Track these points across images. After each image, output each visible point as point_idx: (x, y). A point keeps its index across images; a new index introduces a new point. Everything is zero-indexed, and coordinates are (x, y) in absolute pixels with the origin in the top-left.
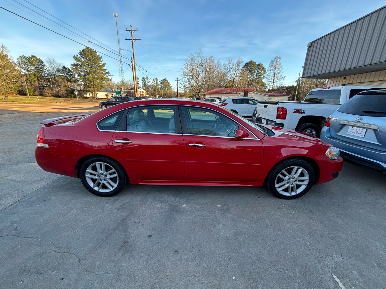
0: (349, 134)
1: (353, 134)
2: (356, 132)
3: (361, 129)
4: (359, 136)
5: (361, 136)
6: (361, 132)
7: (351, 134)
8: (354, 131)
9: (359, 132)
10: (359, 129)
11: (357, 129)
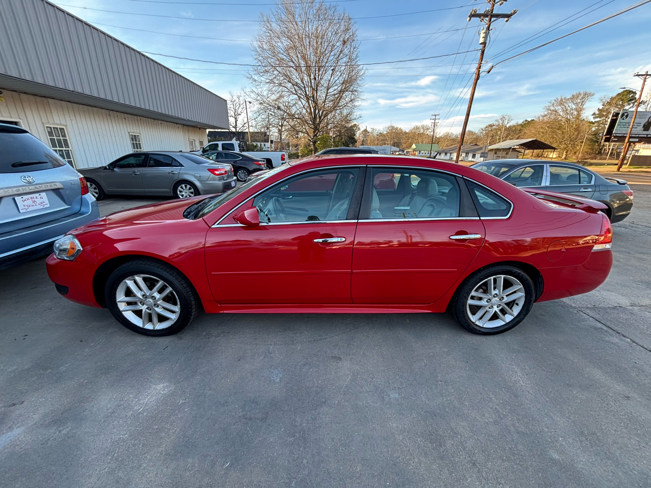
0: (24, 211)
1: (31, 209)
2: (33, 204)
3: (37, 195)
4: (42, 207)
5: (46, 206)
6: (42, 200)
7: (29, 210)
8: (30, 202)
9: (38, 201)
10: (34, 195)
11: (31, 198)
